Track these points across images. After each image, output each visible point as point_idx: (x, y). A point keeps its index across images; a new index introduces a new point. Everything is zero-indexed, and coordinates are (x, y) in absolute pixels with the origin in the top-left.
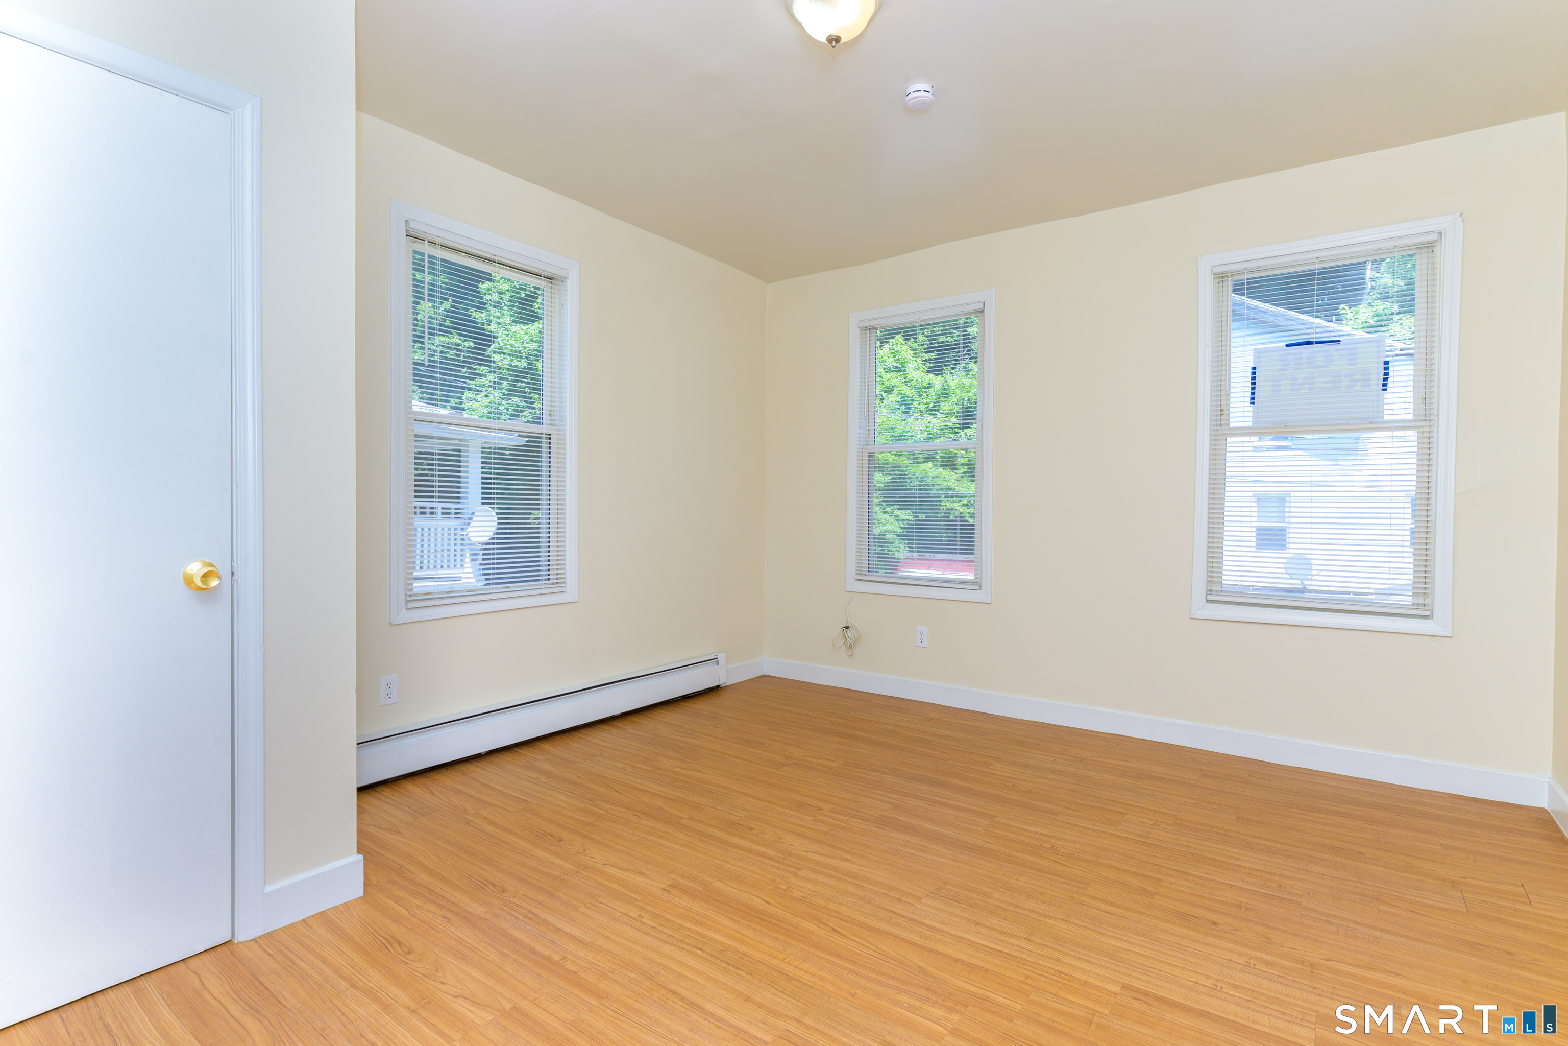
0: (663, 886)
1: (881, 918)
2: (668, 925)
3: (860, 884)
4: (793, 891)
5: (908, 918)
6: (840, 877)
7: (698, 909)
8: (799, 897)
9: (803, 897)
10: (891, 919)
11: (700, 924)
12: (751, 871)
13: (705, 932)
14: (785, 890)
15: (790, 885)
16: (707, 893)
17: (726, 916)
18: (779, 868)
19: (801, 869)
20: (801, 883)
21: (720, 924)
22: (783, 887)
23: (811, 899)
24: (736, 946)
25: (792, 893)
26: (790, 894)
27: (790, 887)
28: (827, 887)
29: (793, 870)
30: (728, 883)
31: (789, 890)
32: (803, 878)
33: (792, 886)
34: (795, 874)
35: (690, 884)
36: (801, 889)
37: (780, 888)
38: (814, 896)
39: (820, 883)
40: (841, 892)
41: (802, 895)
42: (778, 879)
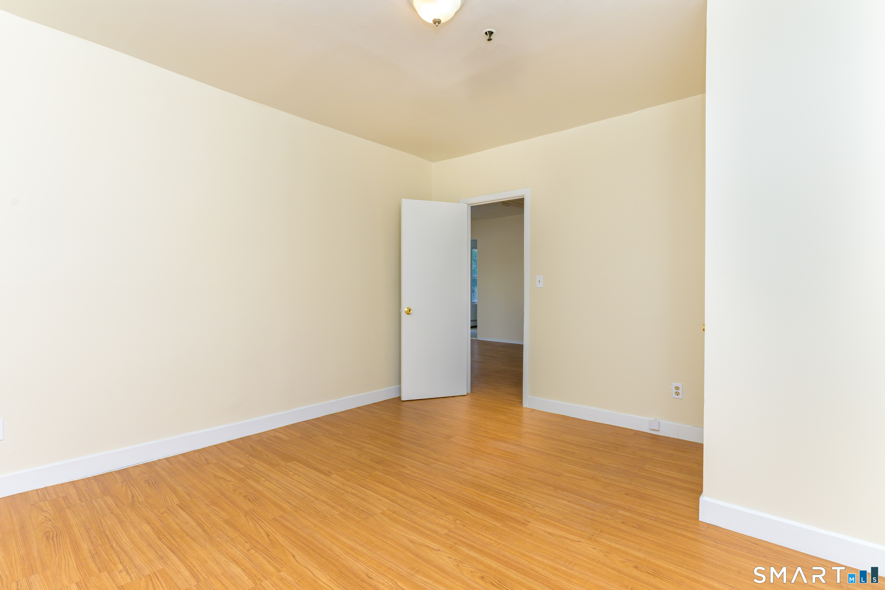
0: (530, 524)
1: (409, 503)
2: (517, 502)
3: (411, 523)
4: (453, 519)
5: (395, 503)
6: (421, 528)
7: (505, 510)
8: (450, 515)
9: (447, 515)
10: (404, 503)
11: (501, 503)
12: (479, 534)
13: (498, 499)
14: (457, 519)
15: (454, 522)
16: (503, 519)
17: (489, 506)
18: (460, 535)
19: (446, 534)
20: (447, 524)
21: (491, 502)
22: (458, 522)
23: (443, 514)
24: (482, 493)
25: (453, 518)
26: (455, 517)
27: (454, 521)
28: (432, 521)
29: (451, 534)
30: (492, 525)
31: (455, 520)
32: (445, 527)
33: (453, 522)
34: (450, 531)
35: (515, 525)
36: (448, 520)
37: (460, 521)
38: (441, 515)
39: (435, 524)
40: (425, 517)
41: (448, 516)
42: (461, 527)
